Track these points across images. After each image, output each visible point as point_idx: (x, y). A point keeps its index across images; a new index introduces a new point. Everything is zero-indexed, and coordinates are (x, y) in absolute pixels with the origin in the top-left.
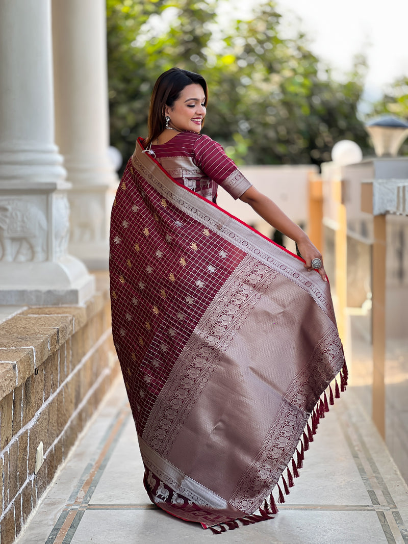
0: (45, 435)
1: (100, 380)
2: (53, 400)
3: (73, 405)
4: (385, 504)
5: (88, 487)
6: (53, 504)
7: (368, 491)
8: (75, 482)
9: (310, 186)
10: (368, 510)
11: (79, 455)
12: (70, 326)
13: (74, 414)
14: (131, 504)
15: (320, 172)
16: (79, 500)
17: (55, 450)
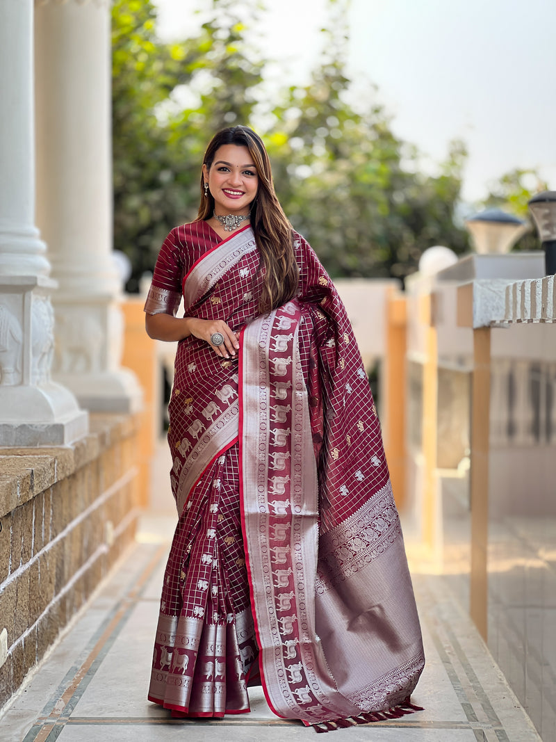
0: (10, 620)
1: (93, 559)
2: (24, 573)
3: (52, 587)
4: (484, 720)
5: (70, 696)
6: (20, 716)
7: (462, 704)
8: (53, 690)
9: (389, 306)
10: (461, 728)
11: (59, 657)
12: (50, 471)
13: (55, 600)
14: (130, 719)
15: (403, 288)
16: (56, 713)
17: (25, 645)
